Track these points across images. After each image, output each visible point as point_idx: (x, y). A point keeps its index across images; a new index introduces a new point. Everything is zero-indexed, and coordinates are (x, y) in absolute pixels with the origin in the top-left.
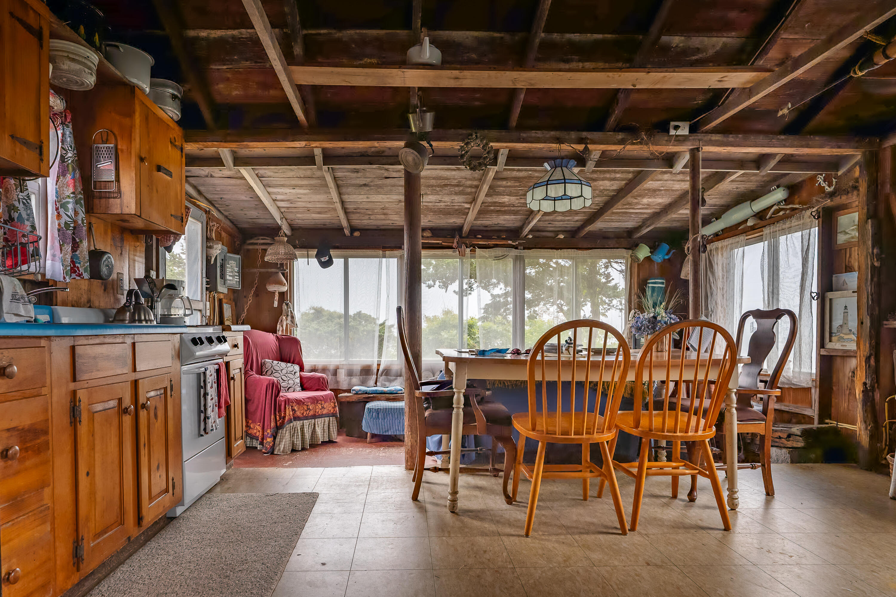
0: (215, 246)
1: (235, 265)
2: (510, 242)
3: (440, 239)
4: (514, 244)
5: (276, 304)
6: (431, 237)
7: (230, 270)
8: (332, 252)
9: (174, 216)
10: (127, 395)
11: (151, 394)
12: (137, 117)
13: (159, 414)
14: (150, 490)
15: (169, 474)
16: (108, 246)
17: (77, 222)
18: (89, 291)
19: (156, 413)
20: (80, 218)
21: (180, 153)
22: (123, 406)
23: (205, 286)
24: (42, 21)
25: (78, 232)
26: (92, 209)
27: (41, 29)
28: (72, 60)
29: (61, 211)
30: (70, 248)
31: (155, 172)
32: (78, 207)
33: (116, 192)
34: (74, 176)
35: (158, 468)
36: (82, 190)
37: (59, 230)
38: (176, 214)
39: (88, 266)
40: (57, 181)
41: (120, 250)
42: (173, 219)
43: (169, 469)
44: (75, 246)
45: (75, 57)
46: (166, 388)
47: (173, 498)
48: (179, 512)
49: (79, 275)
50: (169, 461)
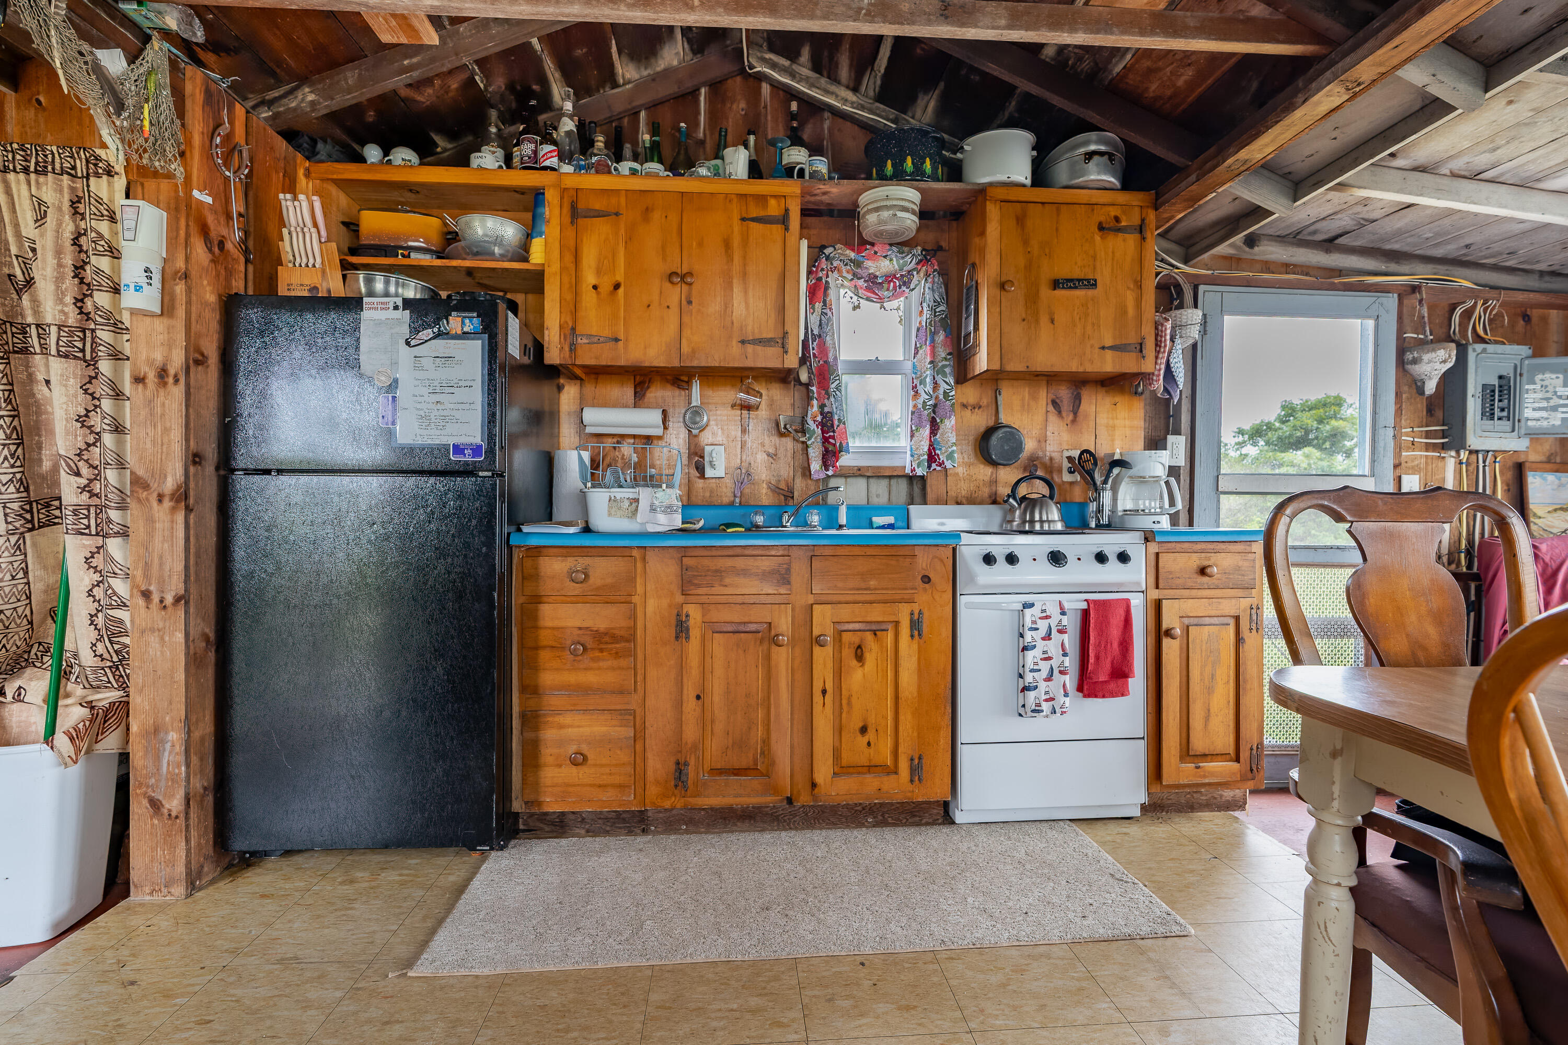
0: (1426, 357)
1: (1559, 382)
7: (1539, 395)
9: (1110, 348)
10: (783, 620)
11: (847, 627)
12: (993, 229)
13: (870, 658)
14: (837, 754)
15: (901, 749)
16: (1039, 417)
17: (937, 398)
18: (994, 482)
19: (859, 654)
20: (941, 391)
21: (1138, 236)
22: (773, 633)
23: (1391, 444)
24: (789, 201)
25: (940, 411)
26: (966, 375)
27: (787, 210)
28: (877, 209)
29: (920, 388)
30: (926, 431)
31: (1046, 292)
32: (939, 379)
33: (976, 345)
34: (933, 341)
35: (864, 730)
36: (949, 354)
37: (913, 413)
38: (1118, 342)
39: (953, 452)
40: (916, 353)
41: (1071, 417)
42: (1109, 354)
43: (901, 741)
44: (935, 427)
45: (875, 205)
46: (897, 623)
47: (910, 787)
48: (960, 817)
49: (940, 465)
50: (901, 729)
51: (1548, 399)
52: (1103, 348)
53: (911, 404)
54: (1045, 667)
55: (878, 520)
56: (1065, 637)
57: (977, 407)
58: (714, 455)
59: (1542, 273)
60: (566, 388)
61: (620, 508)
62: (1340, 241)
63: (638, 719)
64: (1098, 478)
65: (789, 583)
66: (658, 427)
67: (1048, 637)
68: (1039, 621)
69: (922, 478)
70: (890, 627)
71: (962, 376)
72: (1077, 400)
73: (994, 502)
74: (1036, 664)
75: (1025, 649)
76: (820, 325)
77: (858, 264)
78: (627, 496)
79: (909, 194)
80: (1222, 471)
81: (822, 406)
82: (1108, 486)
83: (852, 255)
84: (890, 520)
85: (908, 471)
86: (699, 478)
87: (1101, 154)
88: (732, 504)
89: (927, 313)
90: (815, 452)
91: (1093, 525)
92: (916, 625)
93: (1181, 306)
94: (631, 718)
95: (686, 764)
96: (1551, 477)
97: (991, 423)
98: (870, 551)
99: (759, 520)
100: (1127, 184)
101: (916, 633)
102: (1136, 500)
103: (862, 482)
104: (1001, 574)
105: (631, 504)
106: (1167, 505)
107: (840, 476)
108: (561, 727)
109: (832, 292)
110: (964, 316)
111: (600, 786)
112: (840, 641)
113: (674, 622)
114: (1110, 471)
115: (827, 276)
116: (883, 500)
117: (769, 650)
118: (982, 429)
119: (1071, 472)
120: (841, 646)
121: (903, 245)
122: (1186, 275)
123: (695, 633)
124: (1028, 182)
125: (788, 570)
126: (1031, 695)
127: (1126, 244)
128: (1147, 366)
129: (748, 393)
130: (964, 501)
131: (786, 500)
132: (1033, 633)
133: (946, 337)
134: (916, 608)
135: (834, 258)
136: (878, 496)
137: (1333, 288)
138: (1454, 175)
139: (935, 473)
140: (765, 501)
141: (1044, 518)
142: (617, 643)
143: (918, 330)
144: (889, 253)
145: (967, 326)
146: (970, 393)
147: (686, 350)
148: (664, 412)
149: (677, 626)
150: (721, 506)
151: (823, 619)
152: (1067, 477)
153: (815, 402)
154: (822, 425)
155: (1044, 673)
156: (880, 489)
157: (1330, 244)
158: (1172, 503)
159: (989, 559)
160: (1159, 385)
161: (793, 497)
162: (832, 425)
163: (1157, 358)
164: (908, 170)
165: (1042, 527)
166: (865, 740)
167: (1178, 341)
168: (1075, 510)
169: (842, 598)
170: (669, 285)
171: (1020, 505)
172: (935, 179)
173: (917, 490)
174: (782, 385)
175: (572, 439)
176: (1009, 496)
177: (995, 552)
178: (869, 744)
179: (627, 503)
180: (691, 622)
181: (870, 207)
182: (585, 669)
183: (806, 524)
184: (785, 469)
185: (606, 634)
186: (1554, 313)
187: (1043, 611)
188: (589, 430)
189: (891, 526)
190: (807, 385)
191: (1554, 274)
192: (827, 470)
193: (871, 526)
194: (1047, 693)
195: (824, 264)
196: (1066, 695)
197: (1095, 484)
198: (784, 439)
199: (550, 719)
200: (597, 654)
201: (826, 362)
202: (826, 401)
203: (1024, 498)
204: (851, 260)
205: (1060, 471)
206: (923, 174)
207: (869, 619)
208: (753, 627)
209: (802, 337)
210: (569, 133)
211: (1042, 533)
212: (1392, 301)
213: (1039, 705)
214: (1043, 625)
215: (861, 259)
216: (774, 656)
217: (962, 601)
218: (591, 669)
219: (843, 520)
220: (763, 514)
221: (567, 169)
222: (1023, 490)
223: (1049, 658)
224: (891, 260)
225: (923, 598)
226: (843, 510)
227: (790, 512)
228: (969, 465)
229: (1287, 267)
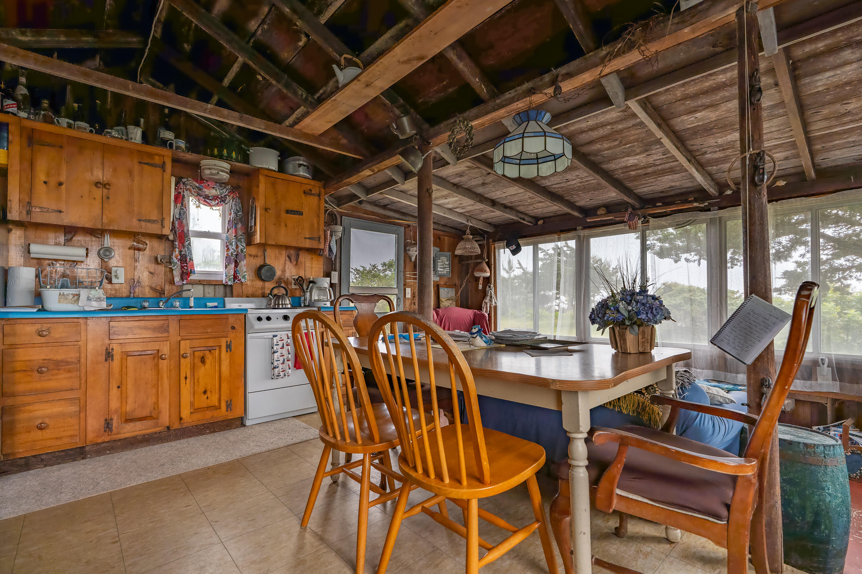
0: (411, 249)
1: (446, 260)
2: (696, 204)
3: (612, 214)
4: (702, 205)
5: (480, 287)
6: (606, 214)
7: (441, 264)
8: (520, 241)
9: (308, 238)
10: (165, 348)
11: (197, 349)
12: (262, 186)
13: (208, 361)
14: (192, 404)
15: (222, 398)
16: (282, 261)
17: (238, 251)
18: (263, 288)
19: (203, 360)
20: (239, 249)
21: (318, 198)
22: (160, 354)
23: (403, 277)
24: (165, 158)
25: (239, 257)
26: (251, 242)
27: (164, 162)
28: (210, 169)
29: (230, 247)
30: (233, 266)
31: (283, 215)
32: (239, 243)
33: (255, 231)
34: (236, 227)
35: (205, 392)
36: (244, 233)
37: (226, 257)
38: (311, 236)
39: (245, 275)
40: (228, 231)
41: (295, 262)
42: (308, 240)
43: (222, 395)
44: (237, 265)
45: (209, 167)
46: (220, 347)
47: (227, 413)
48: (248, 423)
49: (239, 280)
50: (222, 390)
51: (443, 265)
52: (306, 238)
53: (226, 253)
54: (281, 359)
55: (210, 304)
56: (289, 347)
57: (255, 256)
58: (118, 272)
59: (443, 225)
60: (13, 231)
61: (66, 299)
62: (387, 206)
63: (82, 401)
64: (305, 287)
65: (168, 332)
66: (83, 256)
67: (282, 348)
68: (279, 342)
69: (231, 286)
70: (217, 348)
71: (249, 243)
72: (298, 256)
73: (264, 296)
74: (278, 358)
75: (274, 352)
76: (180, 213)
77: (200, 189)
78: (71, 292)
79: (226, 166)
80: (351, 285)
81: (180, 252)
82: (308, 291)
83: (197, 185)
84: (216, 304)
85: (224, 282)
86: (108, 283)
87: (304, 166)
88: (128, 297)
89: (233, 215)
90: (177, 274)
91: (303, 305)
92: (229, 347)
93: (336, 224)
94: (78, 401)
95: (112, 419)
96: (446, 289)
97: (262, 263)
98: (208, 317)
99: (146, 304)
100: (314, 178)
101: (229, 350)
102: (318, 296)
103: (201, 287)
104: (265, 324)
105: (74, 297)
106: (329, 298)
107: (190, 284)
108: (31, 412)
109: (186, 199)
110: (250, 218)
111: (57, 438)
112: (194, 355)
113: (104, 353)
114: (309, 285)
115: (184, 192)
116: (212, 295)
117: (158, 361)
118: (258, 265)
119: (295, 285)
120: (194, 358)
121: (222, 184)
122: (338, 212)
123: (117, 357)
124: (277, 170)
125: (168, 326)
126: (276, 370)
127: (313, 200)
128: (322, 246)
129: (138, 243)
130: (250, 296)
131: (160, 295)
132: (277, 346)
133: (242, 226)
134: (228, 339)
135: (187, 184)
136: (209, 293)
137: (385, 222)
138: (411, 195)
139: (237, 284)
140: (148, 295)
141: (283, 303)
142: (69, 365)
143: (229, 221)
144: (215, 186)
145: (251, 223)
146: (253, 250)
147: (106, 221)
148: (87, 249)
149: (106, 355)
150: (121, 298)
151: (185, 347)
152: (293, 287)
153: (177, 250)
154: (180, 260)
155: (281, 362)
156: (210, 291)
157: (385, 207)
158: (331, 297)
159: (259, 319)
160: (327, 252)
161: (164, 294)
162: (186, 261)
163: (325, 243)
164: (225, 155)
165: (282, 306)
166: (206, 396)
167: (334, 237)
168: (297, 299)
169: (194, 337)
170: (96, 188)
171: (274, 298)
172: (237, 160)
173: (228, 291)
174: (158, 240)
175: (18, 260)
176: (269, 294)
177: (262, 316)
178: (207, 398)
179: (71, 296)
180: (115, 352)
181: (207, 167)
182: (48, 380)
183: (172, 306)
184: (159, 280)
185: (62, 361)
186: (446, 238)
187: (281, 338)
188: (32, 256)
189: (216, 307)
190: (173, 242)
191: (445, 226)
192: (183, 281)
193: (206, 307)
194: (282, 369)
195: (182, 186)
196: (289, 369)
197: (303, 290)
198: (160, 266)
199: (23, 408)
200: (56, 372)
201: (183, 231)
202: (182, 249)
203: (275, 295)
204: (196, 187)
205: (291, 284)
206: (232, 157)
207: (207, 345)
208: (149, 352)
209: (172, 220)
210: (24, 95)
211: (283, 308)
212: (402, 229)
213: (279, 373)
214: (281, 343)
215: (202, 187)
216: (160, 364)
217: (249, 336)
218: (52, 380)
219: (192, 304)
220: (148, 302)
221: (23, 114)
222: (275, 291)
223: (283, 356)
224: (216, 190)
225: (232, 335)
226: (192, 299)
227: (164, 300)
228: (252, 281)
229: (373, 213)
